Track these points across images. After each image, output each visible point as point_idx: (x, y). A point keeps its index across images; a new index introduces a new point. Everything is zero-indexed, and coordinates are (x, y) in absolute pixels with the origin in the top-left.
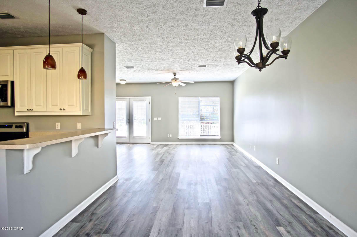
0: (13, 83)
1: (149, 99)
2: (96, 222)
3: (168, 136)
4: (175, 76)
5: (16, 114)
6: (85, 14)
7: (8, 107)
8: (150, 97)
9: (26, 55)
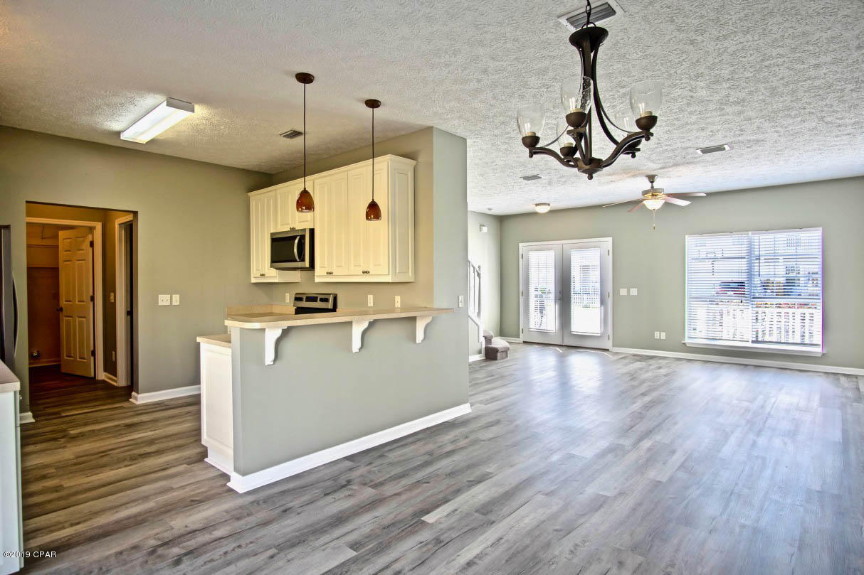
0: (312, 231)
1: (608, 242)
2: (375, 469)
3: (657, 335)
4: (652, 182)
5: (317, 280)
6: (378, 106)
7: (302, 269)
8: (610, 239)
9: (326, 188)
